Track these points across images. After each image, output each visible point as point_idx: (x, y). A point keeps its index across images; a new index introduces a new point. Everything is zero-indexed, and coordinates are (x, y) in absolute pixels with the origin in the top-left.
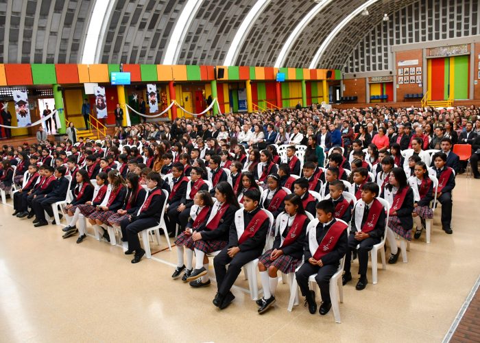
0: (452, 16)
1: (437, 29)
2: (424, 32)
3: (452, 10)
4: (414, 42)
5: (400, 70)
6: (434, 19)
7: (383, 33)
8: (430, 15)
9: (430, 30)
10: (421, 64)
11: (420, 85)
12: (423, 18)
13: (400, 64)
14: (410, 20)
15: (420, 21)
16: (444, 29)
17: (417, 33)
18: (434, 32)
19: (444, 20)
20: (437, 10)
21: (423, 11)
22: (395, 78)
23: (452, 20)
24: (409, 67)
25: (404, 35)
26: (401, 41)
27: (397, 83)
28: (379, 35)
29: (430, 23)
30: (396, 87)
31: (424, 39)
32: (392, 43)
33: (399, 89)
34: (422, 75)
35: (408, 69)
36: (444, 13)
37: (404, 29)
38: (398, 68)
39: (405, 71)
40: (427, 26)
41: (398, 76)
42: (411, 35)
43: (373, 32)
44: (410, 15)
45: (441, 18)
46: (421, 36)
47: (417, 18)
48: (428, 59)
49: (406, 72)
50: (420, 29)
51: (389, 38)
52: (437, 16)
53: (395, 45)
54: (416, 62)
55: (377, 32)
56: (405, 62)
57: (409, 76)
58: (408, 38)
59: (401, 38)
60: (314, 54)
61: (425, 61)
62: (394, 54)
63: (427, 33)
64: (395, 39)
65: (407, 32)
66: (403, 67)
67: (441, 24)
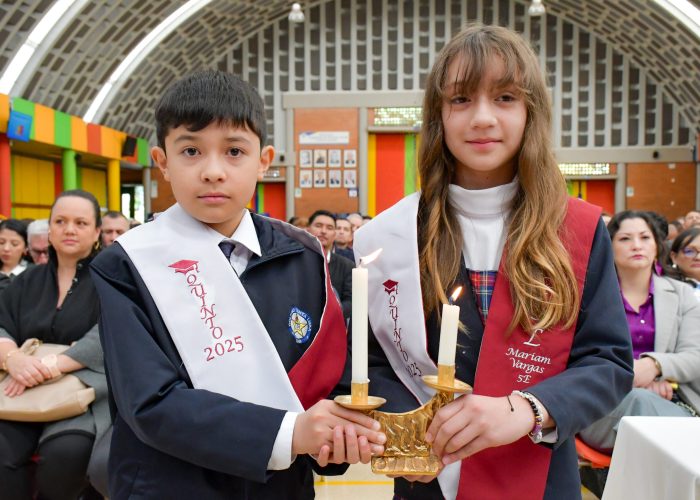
0: (424, 42)
1: (393, 66)
2: (362, 70)
3: (424, 27)
4: (339, 90)
5: (303, 154)
6: (385, 43)
7: (262, 60)
8: (377, 31)
9: (377, 65)
10: (355, 144)
11: (353, 194)
12: (362, 35)
13: (304, 139)
14: (331, 38)
15: (354, 43)
16: (408, 68)
17: (346, 70)
18: (385, 72)
19: (408, 48)
20: (393, 22)
21: (362, 20)
22: (291, 171)
23: (424, 50)
24: (327, 147)
25: (315, 71)
26: (308, 85)
27: (297, 184)
28: (254, 62)
29: (377, 50)
30: (293, 193)
31: (362, 86)
32: (284, 87)
33: (302, 200)
34: (357, 169)
35: (323, 153)
36: (409, 33)
37: (315, 55)
38: (298, 148)
39: (317, 157)
40: (370, 57)
41: (298, 169)
42: (331, 71)
43: (238, 54)
44: (331, 23)
45: (401, 41)
46: (355, 77)
47: (346, 35)
48: (370, 133)
49: (320, 161)
50: (354, 62)
51: (277, 73)
52: (393, 36)
53: (292, 91)
54: (342, 137)
55: (247, 55)
56: (317, 134)
57: (328, 169)
58: (323, 78)
59: (308, 77)
60: (103, 81)
61: (364, 137)
62: (291, 114)
63: (370, 72)
64: (293, 79)
65: (324, 64)
66: (313, 147)
67: (401, 56)
